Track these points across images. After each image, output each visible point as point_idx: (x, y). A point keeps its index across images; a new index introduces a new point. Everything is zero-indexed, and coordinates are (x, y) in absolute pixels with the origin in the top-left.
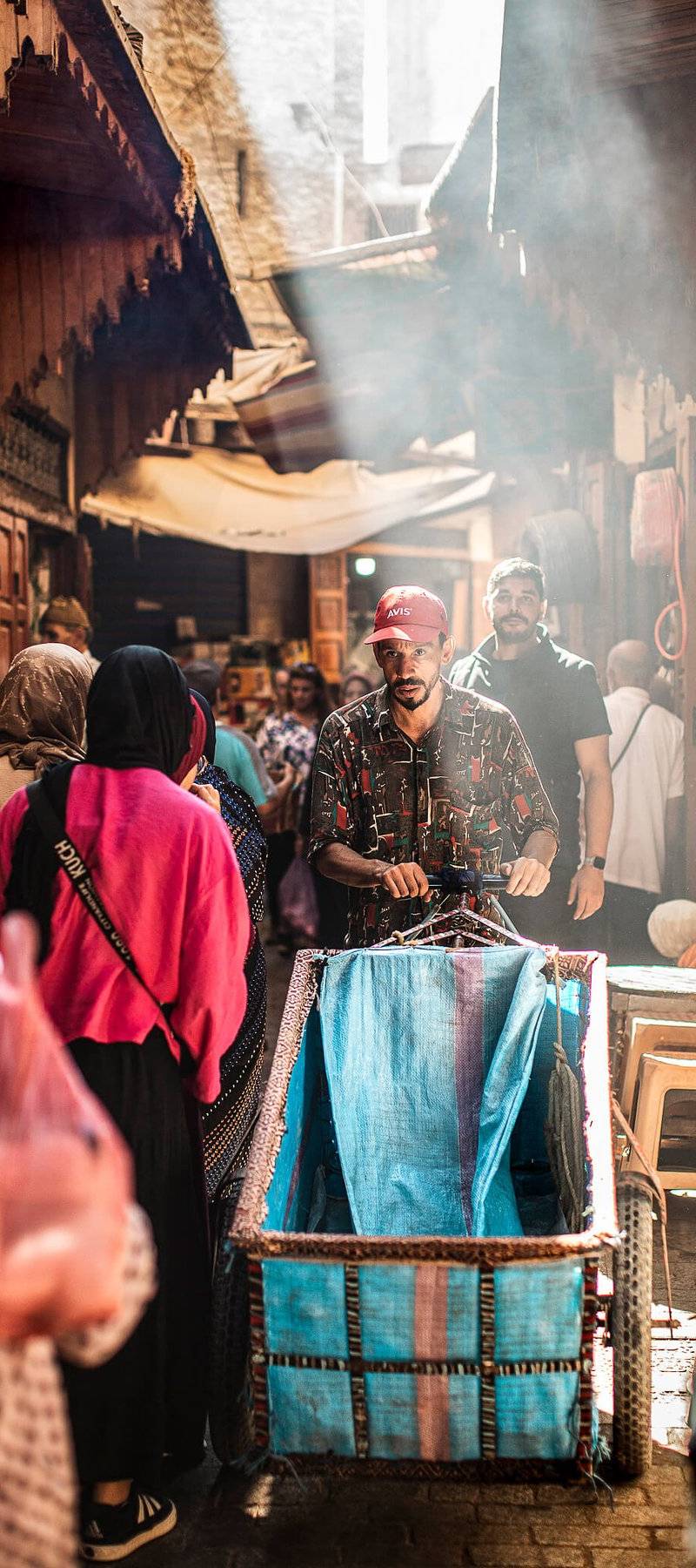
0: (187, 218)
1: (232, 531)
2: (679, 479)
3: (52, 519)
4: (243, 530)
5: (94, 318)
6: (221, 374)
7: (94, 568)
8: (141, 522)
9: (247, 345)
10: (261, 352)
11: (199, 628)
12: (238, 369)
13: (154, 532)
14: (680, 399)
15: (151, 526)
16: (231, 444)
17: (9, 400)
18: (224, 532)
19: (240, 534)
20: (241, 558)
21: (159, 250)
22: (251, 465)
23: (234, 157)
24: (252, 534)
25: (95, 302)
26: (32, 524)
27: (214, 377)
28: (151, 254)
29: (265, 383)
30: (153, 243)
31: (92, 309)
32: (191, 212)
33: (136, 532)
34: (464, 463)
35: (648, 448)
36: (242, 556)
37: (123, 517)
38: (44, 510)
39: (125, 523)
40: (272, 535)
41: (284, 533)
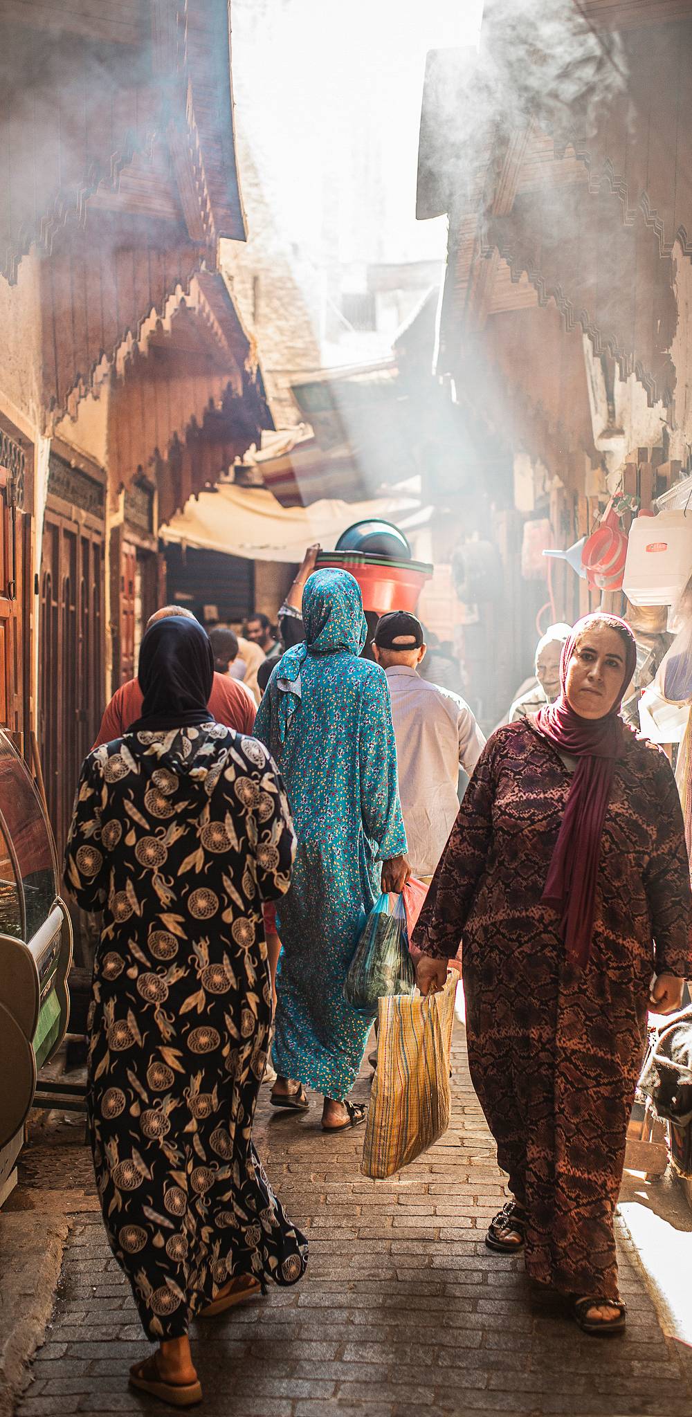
0: (252, 373)
1: (248, 545)
2: (552, 526)
3: (146, 544)
4: (256, 544)
5: (188, 426)
6: (253, 447)
7: (168, 575)
8: (187, 540)
9: (271, 427)
10: (280, 432)
11: (220, 613)
12: (264, 441)
13: (194, 546)
14: (551, 478)
15: (193, 542)
16: (245, 482)
17: (135, 476)
18: (242, 546)
19: (253, 548)
20: (250, 565)
21: (229, 385)
22: (261, 497)
23: (250, 280)
24: (262, 548)
25: (189, 415)
26: (138, 548)
27: (248, 449)
28: (225, 387)
29: (279, 451)
30: (226, 380)
31: (188, 420)
32: (255, 371)
33: (184, 547)
34: (413, 496)
35: (536, 502)
36: (251, 564)
37: (176, 537)
38: (143, 539)
39: (175, 540)
40: (276, 548)
41: (284, 547)
